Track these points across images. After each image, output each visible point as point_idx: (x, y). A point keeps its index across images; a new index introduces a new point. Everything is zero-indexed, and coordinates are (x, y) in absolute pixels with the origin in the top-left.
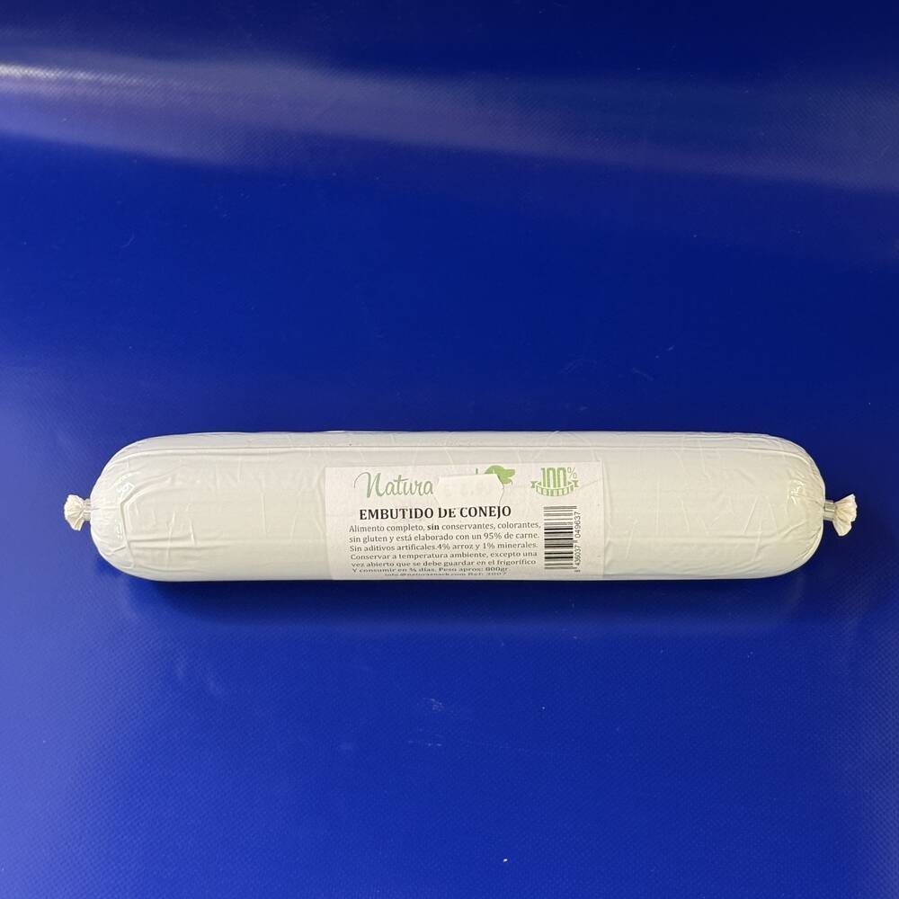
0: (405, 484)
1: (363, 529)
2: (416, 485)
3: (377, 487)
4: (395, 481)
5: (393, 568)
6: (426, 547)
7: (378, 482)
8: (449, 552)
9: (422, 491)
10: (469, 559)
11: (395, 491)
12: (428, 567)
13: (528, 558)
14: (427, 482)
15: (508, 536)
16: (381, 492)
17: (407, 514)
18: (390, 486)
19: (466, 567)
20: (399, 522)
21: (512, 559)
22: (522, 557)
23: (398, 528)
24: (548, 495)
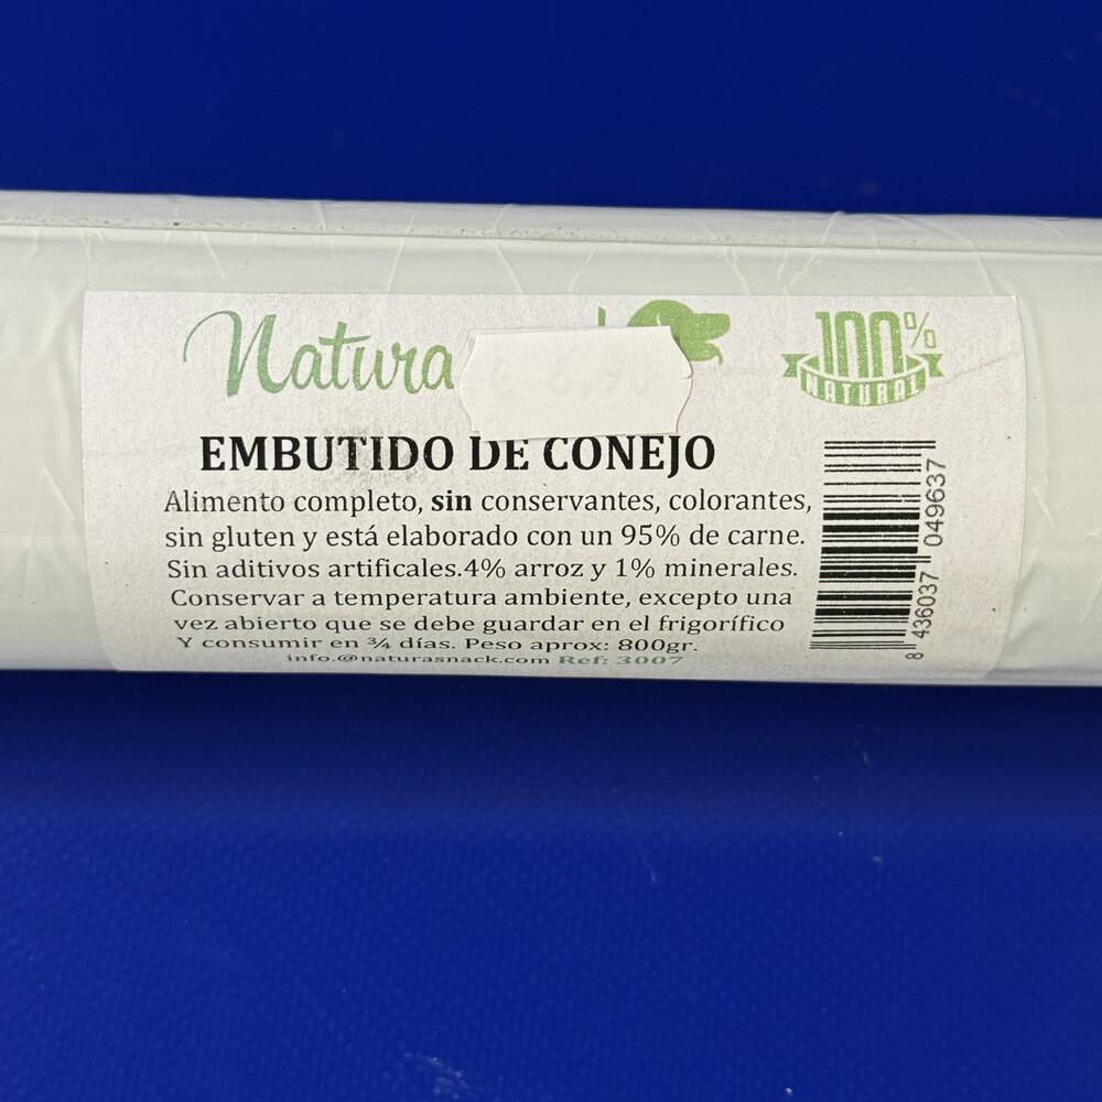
0: (360, 351)
1: (213, 503)
2: (398, 358)
3: (262, 360)
4: (324, 342)
5: (311, 635)
6: (426, 570)
7: (264, 346)
8: (501, 587)
9: (416, 380)
10: (565, 612)
11: (325, 377)
12: (428, 635)
13: (762, 613)
14: (436, 349)
15: (703, 536)
16: (276, 379)
17: (365, 453)
18: (308, 358)
19: (558, 636)
20: (338, 480)
21: (709, 613)
22: (741, 609)
23: (332, 503)
24: (840, 400)
